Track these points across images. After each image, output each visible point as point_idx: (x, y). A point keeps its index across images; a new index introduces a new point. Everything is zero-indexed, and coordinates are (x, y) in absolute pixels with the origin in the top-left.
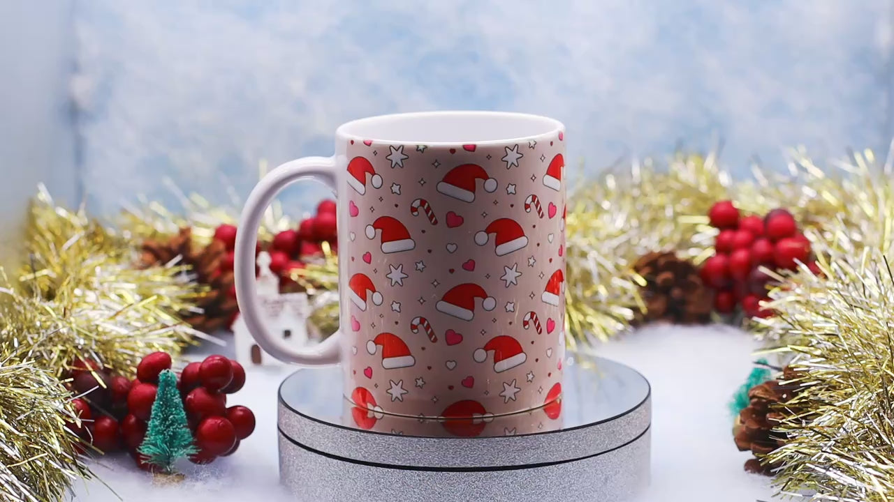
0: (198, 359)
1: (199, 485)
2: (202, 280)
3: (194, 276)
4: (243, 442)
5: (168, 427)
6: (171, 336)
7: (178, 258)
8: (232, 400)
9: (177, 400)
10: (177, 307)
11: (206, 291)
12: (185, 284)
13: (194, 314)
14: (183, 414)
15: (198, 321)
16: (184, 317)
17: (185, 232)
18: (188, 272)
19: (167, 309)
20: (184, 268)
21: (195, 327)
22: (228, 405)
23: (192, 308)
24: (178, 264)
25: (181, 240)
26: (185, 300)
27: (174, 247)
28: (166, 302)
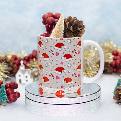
0: (8, 82)
1: (8, 107)
2: (9, 66)
3: (8, 65)
4: (18, 99)
5: (3, 96)
6: (3, 77)
7: (4, 62)
8: (15, 90)
9: (5, 90)
10: (4, 71)
11: (10, 68)
12: (6, 67)
13: (8, 73)
14: (6, 93)
15: (8, 74)
16: (6, 73)
17: (6, 56)
18: (6, 64)
19: (2, 72)
20: (6, 63)
21: (8, 76)
22: (15, 91)
23: (7, 72)
24: (5, 63)
25: (5, 58)
26: (6, 70)
27: (4, 59)
28: (2, 70)
